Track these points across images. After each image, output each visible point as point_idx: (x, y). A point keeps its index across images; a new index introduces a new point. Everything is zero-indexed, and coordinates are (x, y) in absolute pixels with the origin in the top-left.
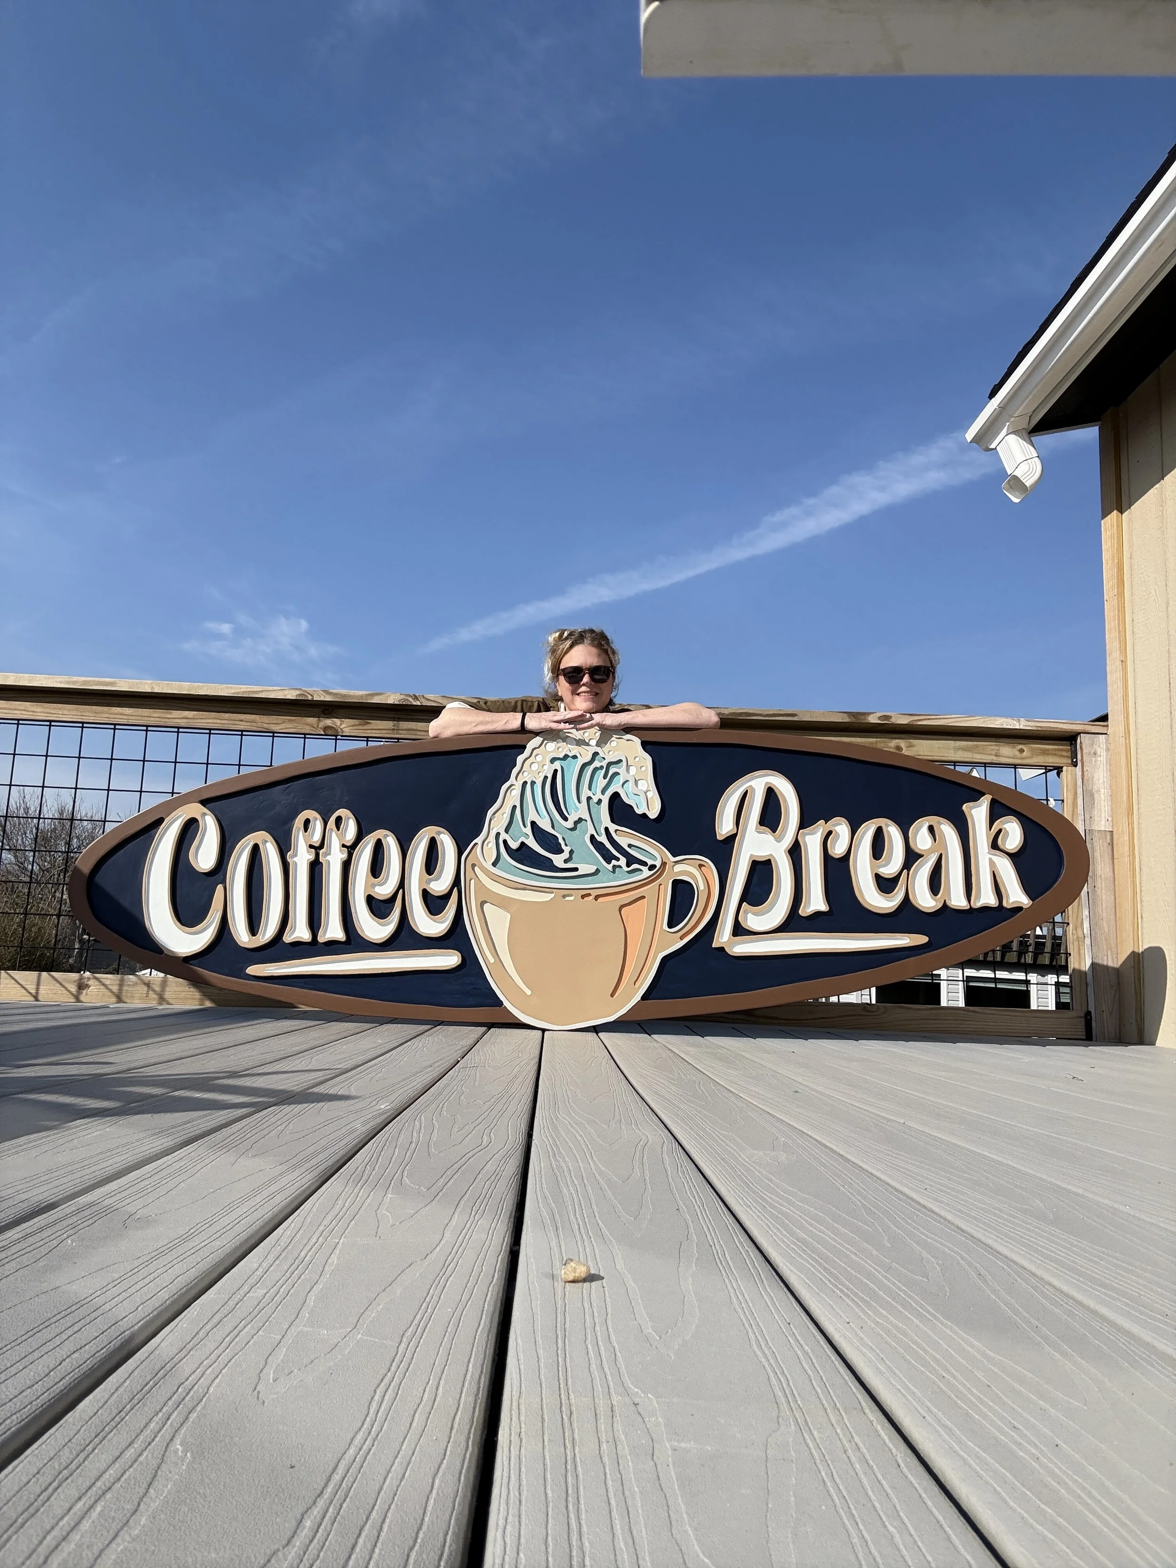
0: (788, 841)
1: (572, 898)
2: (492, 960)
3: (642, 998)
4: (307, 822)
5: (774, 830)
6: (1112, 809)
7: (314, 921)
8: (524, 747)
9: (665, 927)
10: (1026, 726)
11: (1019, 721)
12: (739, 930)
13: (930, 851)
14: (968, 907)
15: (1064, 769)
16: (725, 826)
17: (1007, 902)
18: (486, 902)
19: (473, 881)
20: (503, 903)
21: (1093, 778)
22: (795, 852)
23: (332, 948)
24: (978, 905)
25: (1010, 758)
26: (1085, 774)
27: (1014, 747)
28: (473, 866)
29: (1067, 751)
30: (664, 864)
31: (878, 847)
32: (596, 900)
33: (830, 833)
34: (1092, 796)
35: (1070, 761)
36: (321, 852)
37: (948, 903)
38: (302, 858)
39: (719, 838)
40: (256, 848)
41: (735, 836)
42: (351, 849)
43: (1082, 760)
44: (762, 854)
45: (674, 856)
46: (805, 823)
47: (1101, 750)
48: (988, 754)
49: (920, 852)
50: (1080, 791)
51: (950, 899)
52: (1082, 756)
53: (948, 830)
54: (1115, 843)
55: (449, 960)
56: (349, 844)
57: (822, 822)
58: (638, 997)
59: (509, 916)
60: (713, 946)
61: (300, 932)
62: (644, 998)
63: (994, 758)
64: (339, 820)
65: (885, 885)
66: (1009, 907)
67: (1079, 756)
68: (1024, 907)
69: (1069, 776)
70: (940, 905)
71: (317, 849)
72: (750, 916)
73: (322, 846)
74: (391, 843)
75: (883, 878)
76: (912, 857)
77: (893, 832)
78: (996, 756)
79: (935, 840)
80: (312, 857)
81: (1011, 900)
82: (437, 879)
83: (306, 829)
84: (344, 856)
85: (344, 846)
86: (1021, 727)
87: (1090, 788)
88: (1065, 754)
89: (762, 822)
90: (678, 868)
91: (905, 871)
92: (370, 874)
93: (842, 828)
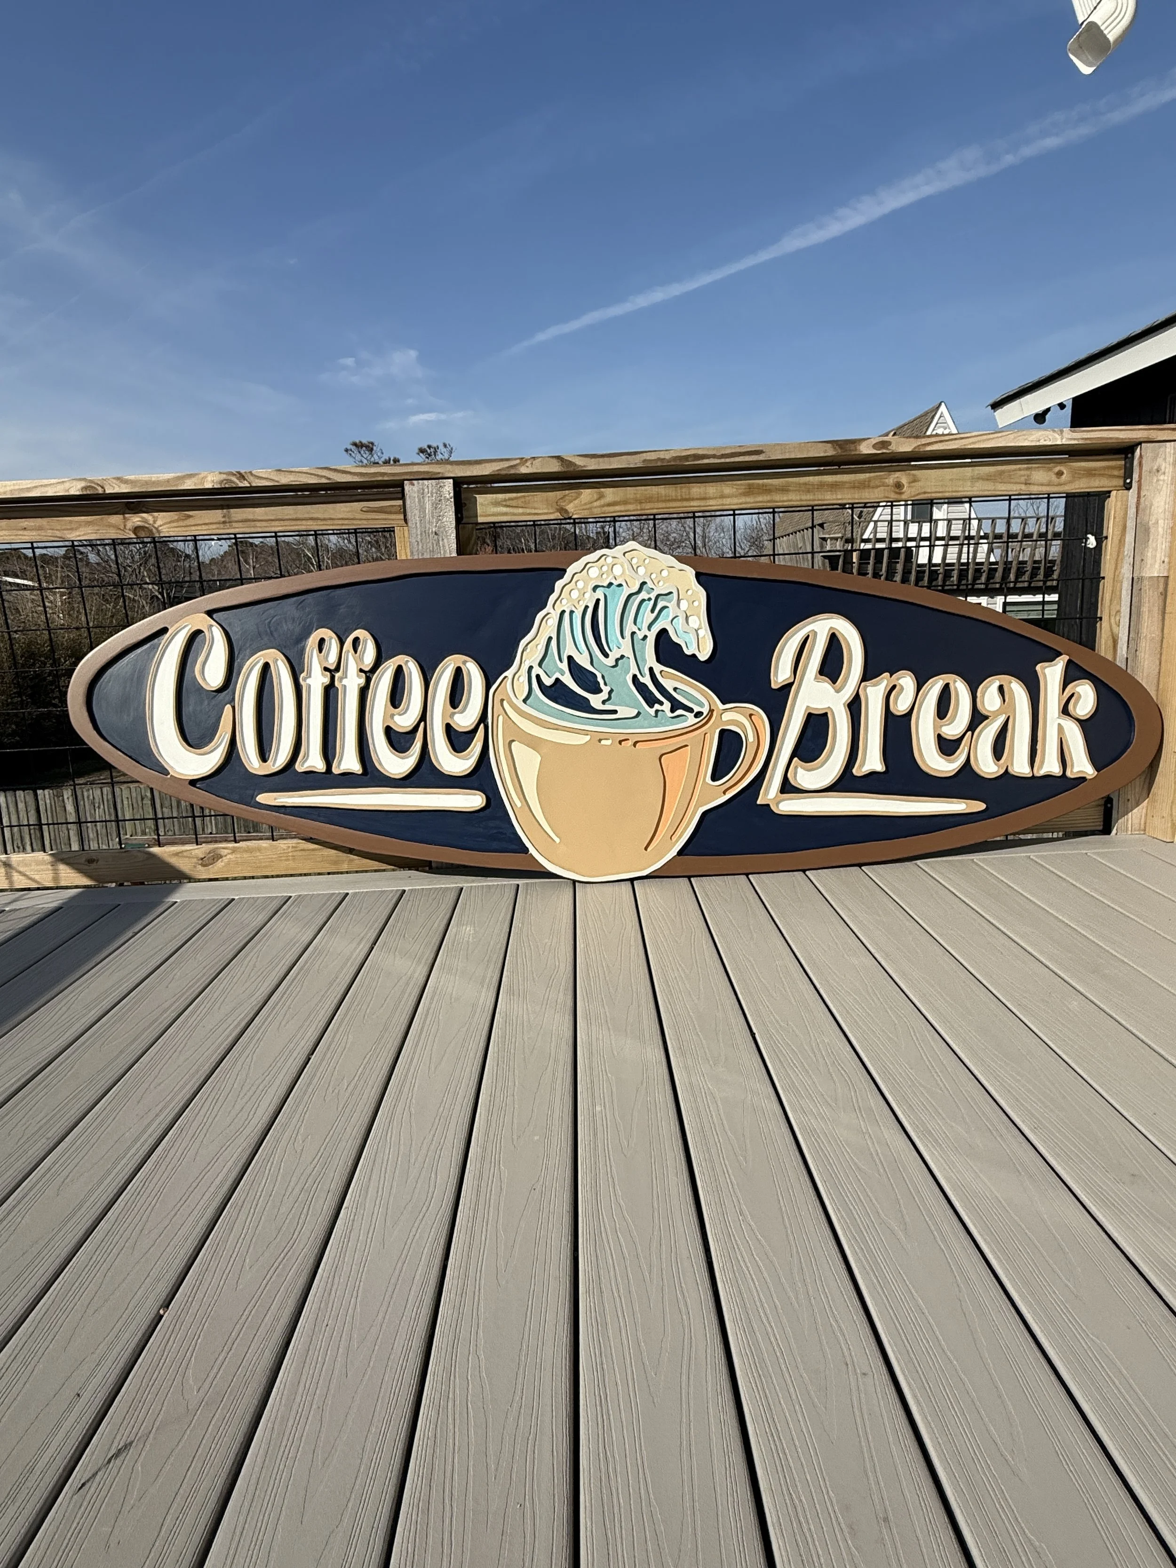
0: (848, 693)
1: (609, 742)
2: (519, 804)
3: (678, 853)
4: (322, 641)
5: (834, 681)
6: (1171, 548)
7: (328, 751)
8: (565, 571)
9: (708, 779)
10: (1071, 439)
11: (1062, 431)
12: (787, 787)
13: (997, 713)
14: (1031, 775)
15: (1113, 493)
16: (781, 673)
17: (1072, 771)
18: (513, 741)
19: (501, 718)
20: (533, 743)
21: (1152, 505)
22: (855, 706)
23: (347, 781)
24: (1042, 772)
25: (1042, 485)
26: (1142, 500)
27: (1050, 469)
28: (502, 700)
29: (1119, 468)
30: (711, 711)
31: (943, 707)
32: (635, 746)
33: (894, 687)
34: (1147, 531)
35: (1121, 482)
36: (337, 675)
37: (1010, 770)
38: (316, 682)
39: (774, 686)
40: (266, 667)
41: (791, 685)
42: (369, 674)
43: (1139, 481)
44: (818, 706)
45: (724, 703)
46: (869, 674)
47: (1167, 467)
48: (1016, 483)
49: (987, 714)
50: (1131, 524)
51: (1012, 764)
52: (1140, 477)
53: (1018, 690)
54: (1169, 594)
55: (473, 801)
56: (367, 669)
57: (887, 674)
58: (674, 852)
59: (540, 758)
60: (759, 802)
61: (313, 761)
62: (680, 853)
63: (1023, 487)
64: (356, 641)
65: (947, 747)
66: (1072, 777)
67: (1135, 476)
68: (1088, 777)
69: (1119, 504)
70: (1002, 771)
71: (331, 672)
72: (800, 771)
73: (337, 669)
74: (412, 669)
75: (945, 739)
76: (977, 718)
77: (960, 688)
78: (1026, 484)
79: (1004, 701)
80: (326, 680)
81: (1075, 770)
82: (462, 712)
83: (320, 650)
84: (362, 681)
85: (361, 670)
86: (1065, 442)
87: (1146, 518)
88: (1116, 473)
89: (822, 672)
90: (726, 717)
91: (969, 733)
92: (389, 703)
93: (907, 681)
